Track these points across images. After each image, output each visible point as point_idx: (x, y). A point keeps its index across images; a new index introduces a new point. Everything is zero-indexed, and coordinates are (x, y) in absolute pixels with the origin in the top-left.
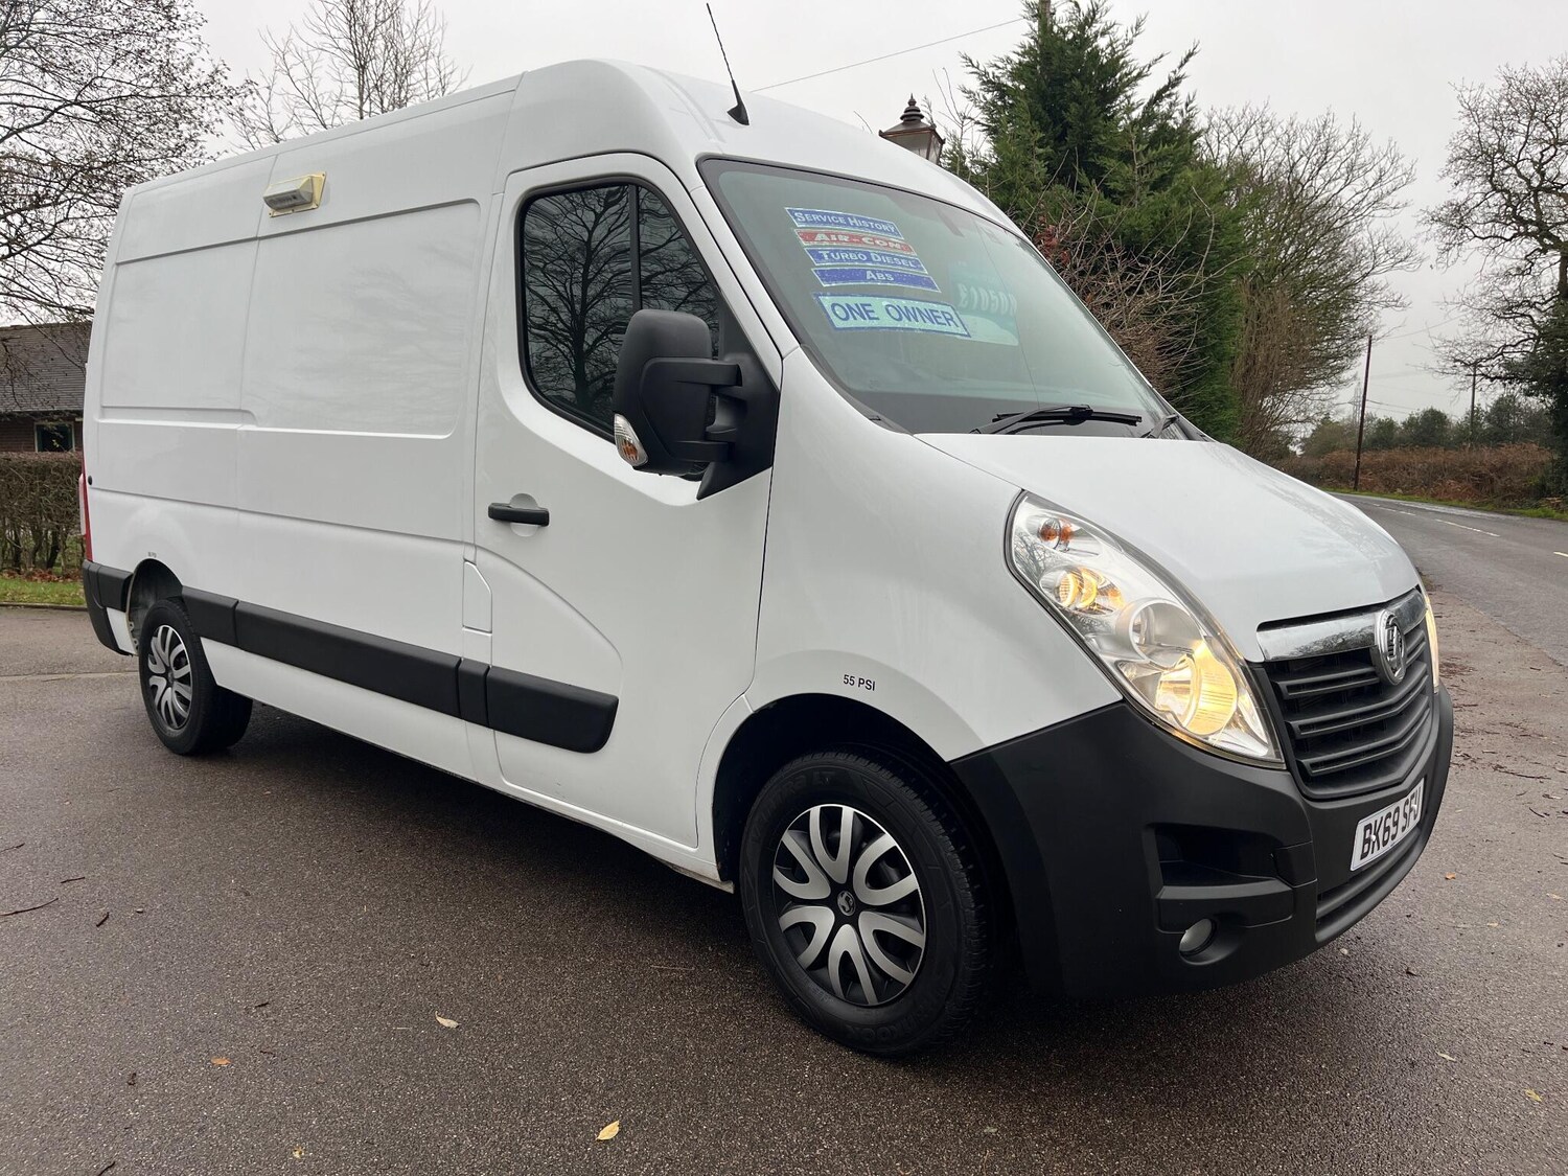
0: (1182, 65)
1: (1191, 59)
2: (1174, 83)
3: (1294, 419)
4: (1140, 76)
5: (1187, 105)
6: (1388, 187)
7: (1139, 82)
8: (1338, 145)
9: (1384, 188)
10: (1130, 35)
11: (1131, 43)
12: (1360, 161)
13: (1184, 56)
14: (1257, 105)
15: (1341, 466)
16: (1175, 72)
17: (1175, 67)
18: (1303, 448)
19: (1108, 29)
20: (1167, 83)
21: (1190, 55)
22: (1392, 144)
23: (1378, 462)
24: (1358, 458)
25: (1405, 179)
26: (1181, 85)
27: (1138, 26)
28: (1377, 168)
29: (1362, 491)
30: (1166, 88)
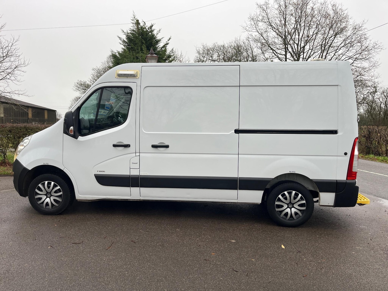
0: (168, 41)
5: (172, 50)
20: (166, 44)
21: (170, 39)
26: (169, 44)
27: (159, 30)
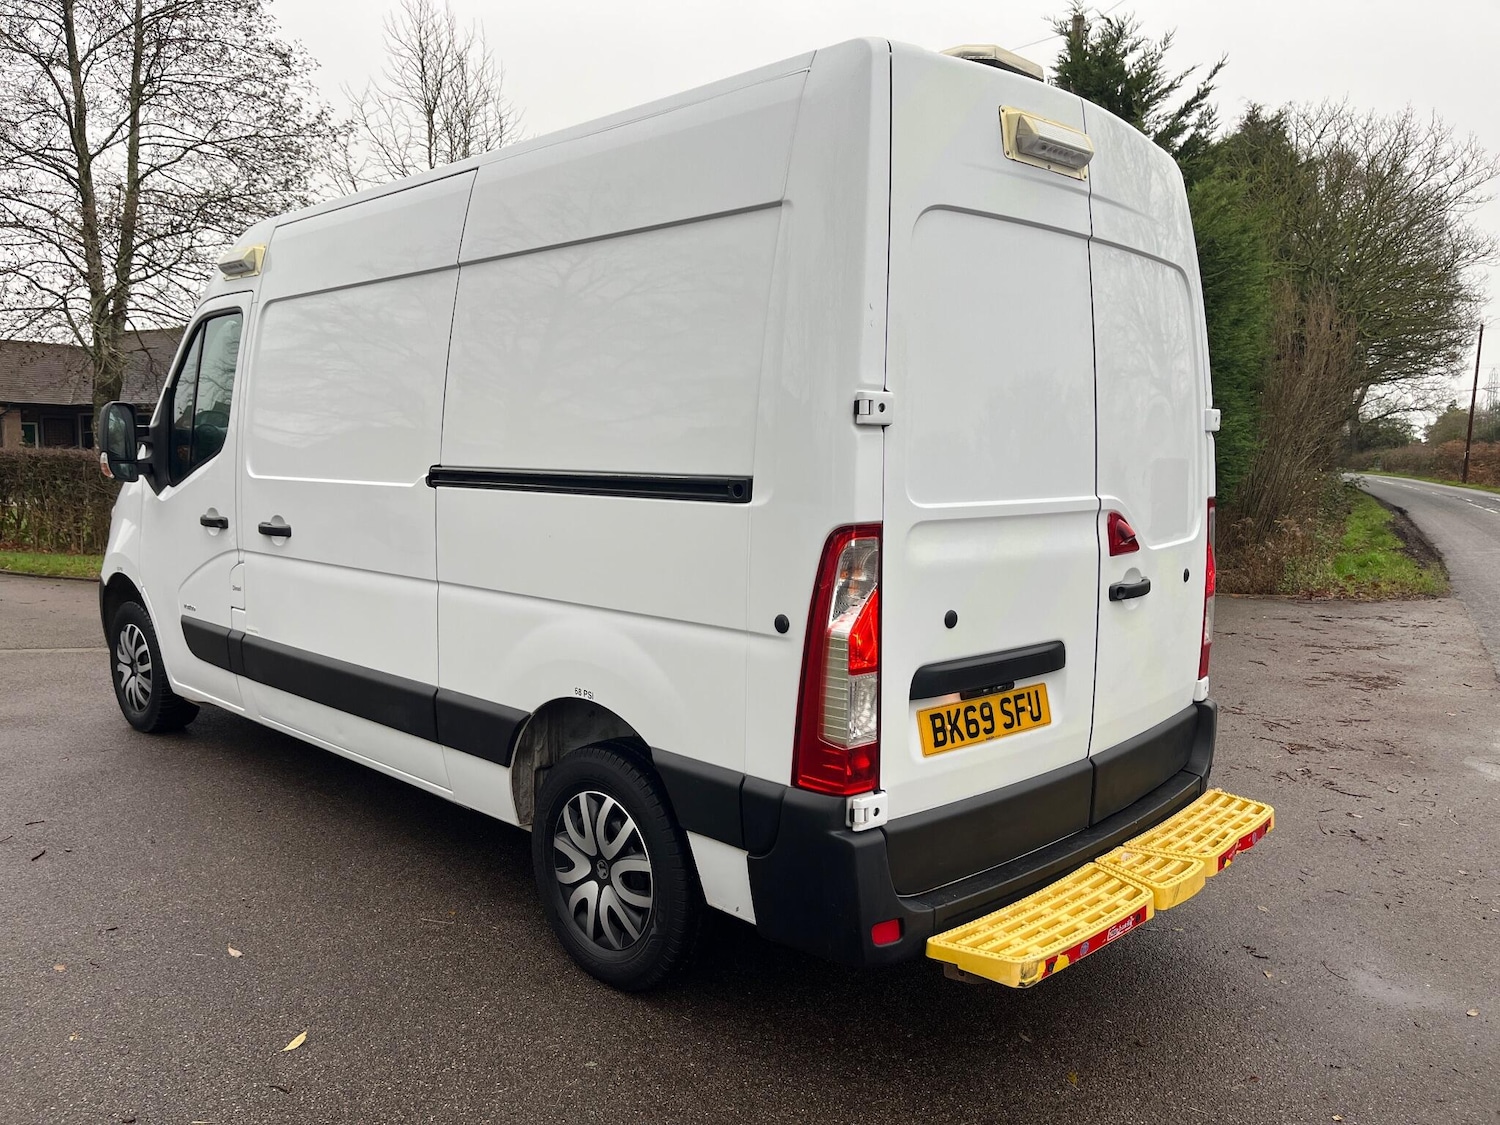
0: (1211, 77)
1: (1219, 71)
2: (1202, 94)
3: (1413, 406)
4: (1171, 87)
6: (1471, 180)
7: (1171, 93)
8: (1420, 138)
9: (1467, 181)
10: (1159, 50)
11: (1160, 57)
12: (1441, 155)
13: (1214, 68)
14: (1335, 101)
15: (1454, 457)
16: (1204, 84)
17: (1205, 79)
18: (1426, 436)
19: (1137, 45)
20: (1195, 95)
21: (1220, 66)
22: (1473, 139)
23: (1492, 454)
24: (1468, 448)
25: (1489, 174)
26: (1209, 96)
27: (1167, 40)
28: (1459, 161)
29: (1471, 483)
30: (1195, 100)
